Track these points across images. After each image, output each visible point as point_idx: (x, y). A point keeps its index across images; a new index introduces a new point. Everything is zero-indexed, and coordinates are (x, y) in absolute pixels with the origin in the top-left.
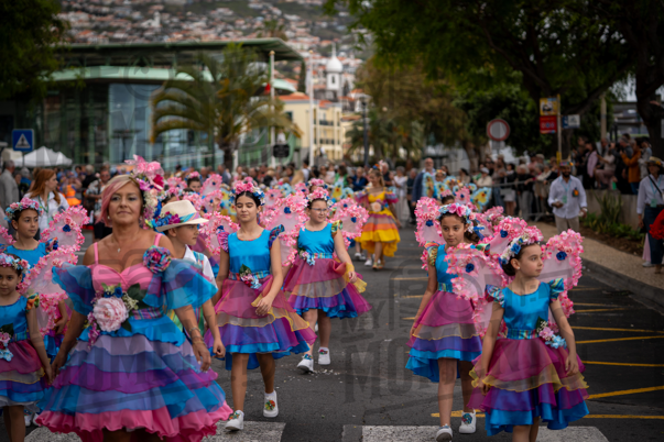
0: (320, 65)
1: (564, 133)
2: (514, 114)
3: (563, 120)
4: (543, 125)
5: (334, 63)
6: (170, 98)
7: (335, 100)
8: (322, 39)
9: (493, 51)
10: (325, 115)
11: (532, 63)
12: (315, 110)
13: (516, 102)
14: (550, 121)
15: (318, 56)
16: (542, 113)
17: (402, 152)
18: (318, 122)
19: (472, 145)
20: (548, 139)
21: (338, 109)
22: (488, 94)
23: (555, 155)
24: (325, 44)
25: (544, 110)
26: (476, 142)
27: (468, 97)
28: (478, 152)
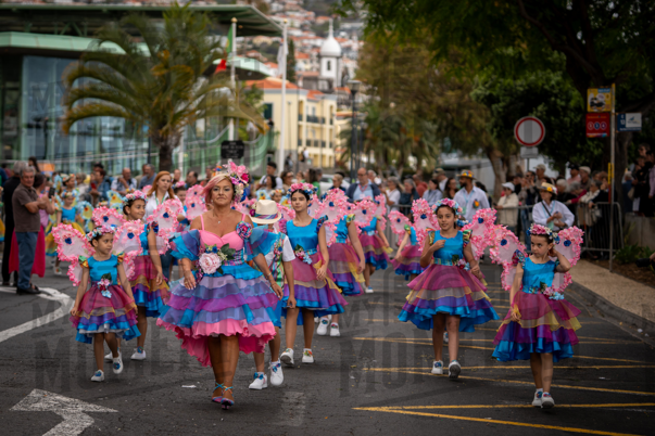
0: (314, 47)
1: (620, 138)
2: (553, 111)
3: (618, 119)
4: (590, 126)
5: (331, 45)
6: (91, 75)
7: (330, 91)
8: (318, 14)
9: (528, 26)
10: (314, 109)
11: (580, 41)
12: (300, 103)
13: (556, 96)
14: (600, 121)
15: (312, 35)
16: (589, 109)
17: (412, 160)
18: (305, 118)
19: (498, 153)
20: (598, 146)
21: (331, 102)
22: (520, 84)
23: (606, 170)
24: (321, 20)
25: (593, 104)
26: (504, 149)
27: (492, 87)
28: (506, 162)
